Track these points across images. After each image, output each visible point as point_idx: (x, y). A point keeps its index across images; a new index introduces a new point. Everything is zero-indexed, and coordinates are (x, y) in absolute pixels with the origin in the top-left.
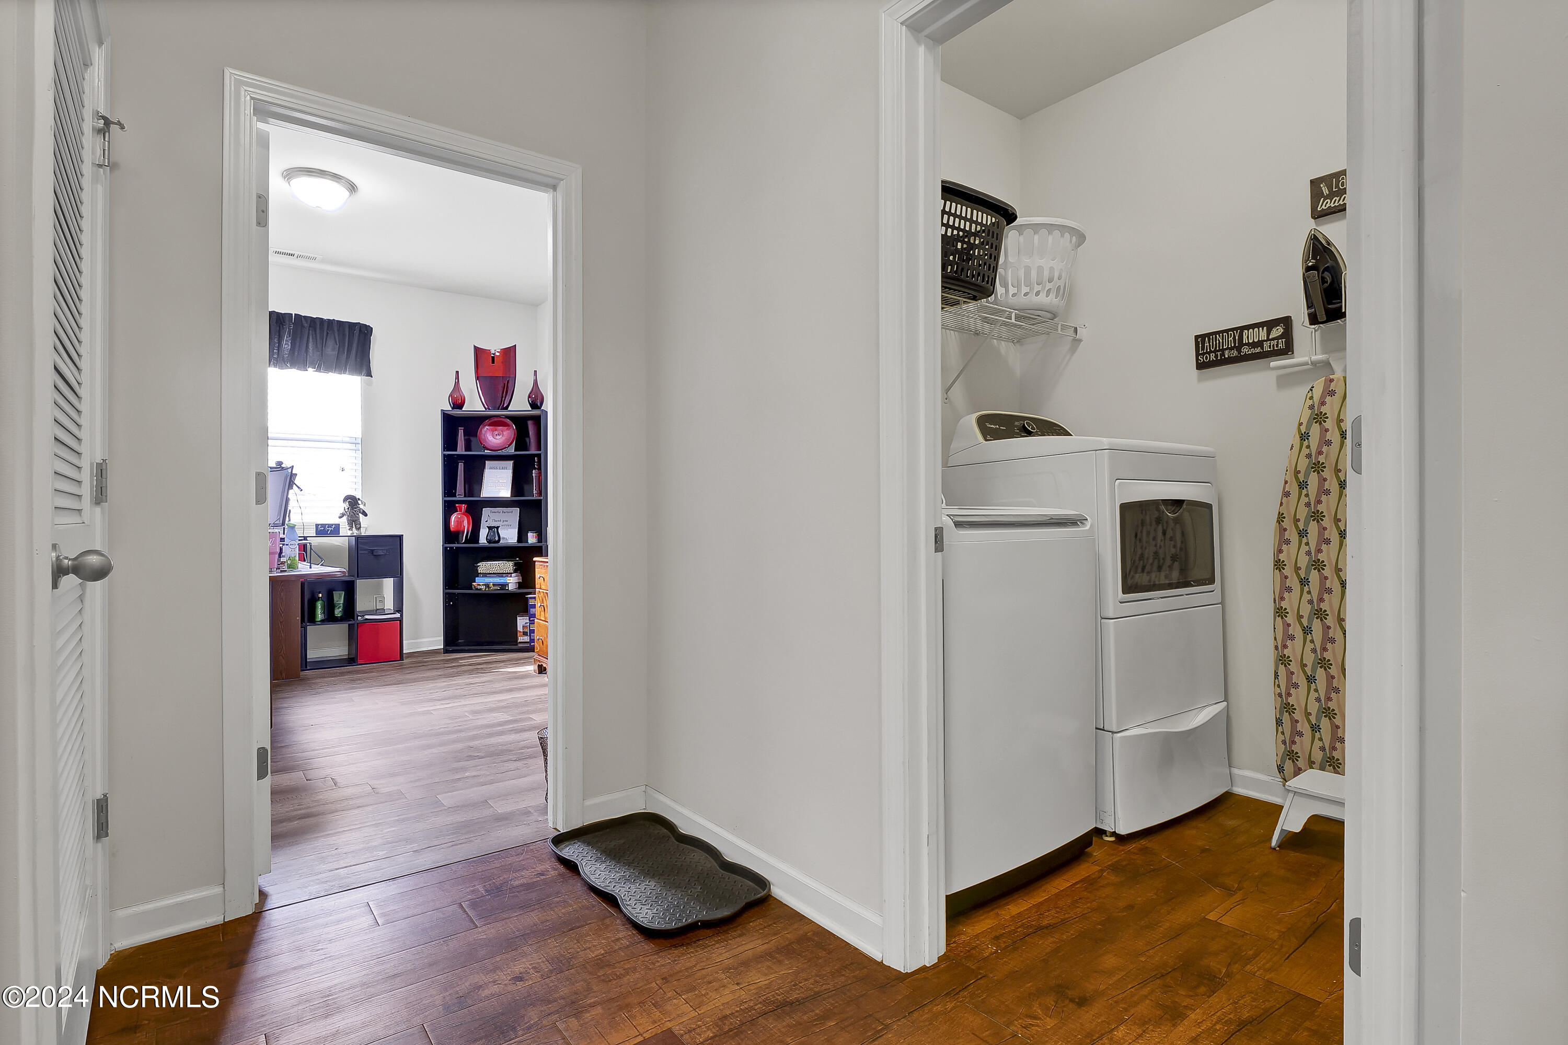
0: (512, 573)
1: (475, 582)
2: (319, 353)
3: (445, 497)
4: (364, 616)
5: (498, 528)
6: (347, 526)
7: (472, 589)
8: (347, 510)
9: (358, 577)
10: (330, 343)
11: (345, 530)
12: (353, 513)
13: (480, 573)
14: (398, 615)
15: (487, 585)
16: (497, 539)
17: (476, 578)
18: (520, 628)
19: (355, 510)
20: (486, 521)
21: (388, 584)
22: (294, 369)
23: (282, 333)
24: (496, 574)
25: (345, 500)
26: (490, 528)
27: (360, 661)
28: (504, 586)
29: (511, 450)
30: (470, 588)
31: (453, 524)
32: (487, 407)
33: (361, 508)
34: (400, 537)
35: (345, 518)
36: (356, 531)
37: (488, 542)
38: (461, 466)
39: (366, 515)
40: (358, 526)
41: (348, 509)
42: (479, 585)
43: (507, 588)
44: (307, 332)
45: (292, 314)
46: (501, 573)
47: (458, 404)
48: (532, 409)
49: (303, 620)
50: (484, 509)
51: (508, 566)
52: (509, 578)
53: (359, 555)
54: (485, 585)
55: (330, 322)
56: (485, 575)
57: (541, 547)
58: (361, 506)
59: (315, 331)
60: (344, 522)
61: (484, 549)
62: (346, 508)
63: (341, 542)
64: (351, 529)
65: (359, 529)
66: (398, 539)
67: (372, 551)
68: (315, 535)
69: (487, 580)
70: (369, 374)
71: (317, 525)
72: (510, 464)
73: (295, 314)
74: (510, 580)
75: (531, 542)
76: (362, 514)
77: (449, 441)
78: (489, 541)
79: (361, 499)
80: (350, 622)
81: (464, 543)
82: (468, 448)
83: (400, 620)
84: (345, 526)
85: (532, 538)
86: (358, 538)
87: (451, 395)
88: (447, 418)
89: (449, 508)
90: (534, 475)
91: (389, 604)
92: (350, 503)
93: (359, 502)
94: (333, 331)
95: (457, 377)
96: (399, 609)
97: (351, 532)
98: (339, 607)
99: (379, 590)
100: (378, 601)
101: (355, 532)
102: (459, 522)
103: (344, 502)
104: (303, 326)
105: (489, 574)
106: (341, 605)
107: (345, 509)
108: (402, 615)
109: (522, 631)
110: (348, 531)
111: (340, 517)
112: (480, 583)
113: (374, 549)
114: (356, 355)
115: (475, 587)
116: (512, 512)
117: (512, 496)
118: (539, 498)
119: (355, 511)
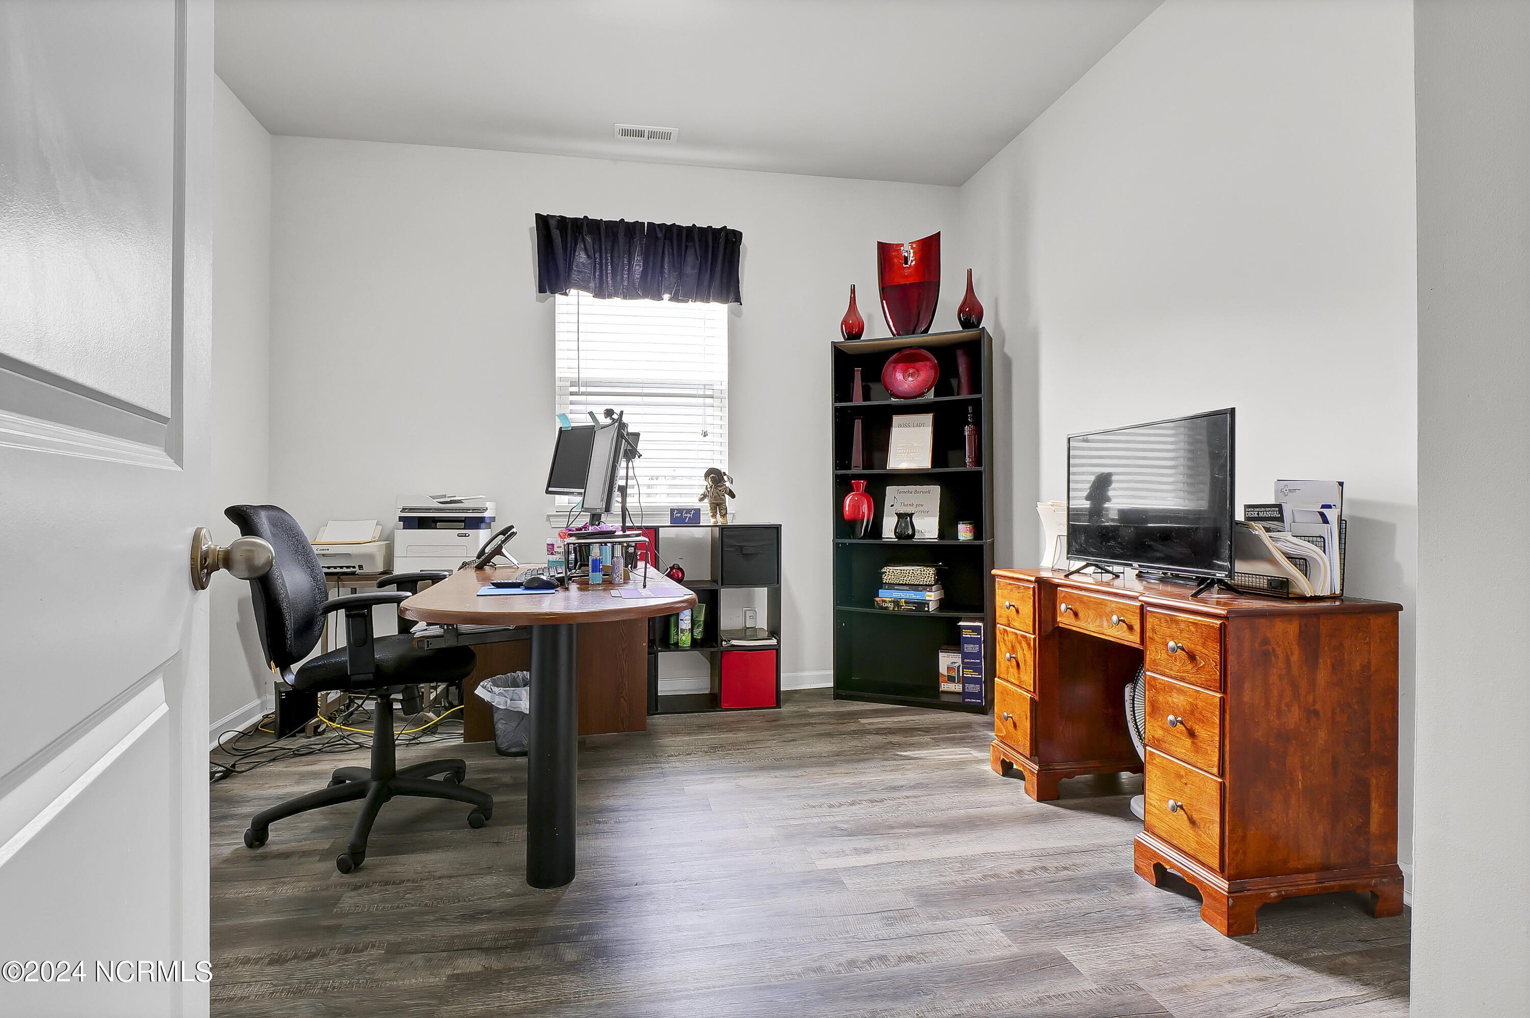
0: (932, 585)
1: (878, 596)
2: (677, 273)
3: (836, 469)
4: (729, 641)
5: (911, 515)
6: (709, 512)
7: (874, 607)
8: (709, 489)
9: (722, 585)
10: (690, 258)
11: (707, 519)
12: (718, 493)
13: (886, 583)
14: (774, 642)
15: (896, 603)
16: (910, 532)
17: (880, 590)
18: (943, 670)
19: (720, 489)
20: (892, 506)
21: (761, 594)
22: (646, 299)
23: (632, 251)
24: (909, 585)
25: (707, 475)
26: (900, 516)
27: (724, 705)
28: (922, 604)
29: (930, 396)
30: (871, 603)
31: (847, 509)
32: (895, 332)
33: (727, 486)
34: (777, 529)
35: (706, 500)
36: (720, 519)
37: (897, 537)
38: (858, 425)
39: (733, 496)
40: (723, 512)
41: (711, 487)
42: (885, 601)
43: (926, 609)
44: (661, 245)
45: (644, 223)
46: (916, 585)
47: (853, 329)
48: (963, 328)
49: (651, 643)
50: (887, 487)
51: (927, 574)
52: (928, 593)
53: (724, 552)
54: (894, 602)
55: (692, 230)
56: (891, 586)
57: (981, 547)
58: (728, 484)
59: (672, 243)
60: (705, 506)
61: (890, 546)
62: (709, 486)
63: (701, 534)
64: (714, 516)
65: (724, 516)
66: (775, 531)
67: (741, 548)
68: (669, 524)
69: (896, 594)
70: (738, 299)
71: (672, 510)
72: (928, 418)
73: (648, 223)
74: (930, 596)
75: (964, 538)
76: (728, 494)
77: (842, 389)
78: (899, 536)
79: (727, 473)
80: (712, 649)
81: (862, 538)
82: (866, 397)
83: (777, 650)
84: (707, 512)
85: (964, 533)
86: (723, 529)
87: (844, 322)
88: (840, 355)
89: (842, 485)
90: (966, 433)
91: (762, 622)
92: (714, 480)
93: (725, 478)
94: (693, 241)
95: (853, 291)
96: (775, 632)
97: (714, 520)
98: (699, 626)
99: (749, 603)
100: (747, 618)
101: (720, 521)
102: (856, 507)
103: (706, 479)
104: (657, 238)
105: (899, 584)
106: (702, 623)
107: (707, 488)
108: (779, 642)
109: (946, 674)
110: (711, 519)
111: (701, 500)
112: (886, 596)
113: (742, 544)
114: (722, 274)
115: (878, 604)
116: (929, 492)
117: (932, 467)
118: (978, 469)
119: (720, 491)
